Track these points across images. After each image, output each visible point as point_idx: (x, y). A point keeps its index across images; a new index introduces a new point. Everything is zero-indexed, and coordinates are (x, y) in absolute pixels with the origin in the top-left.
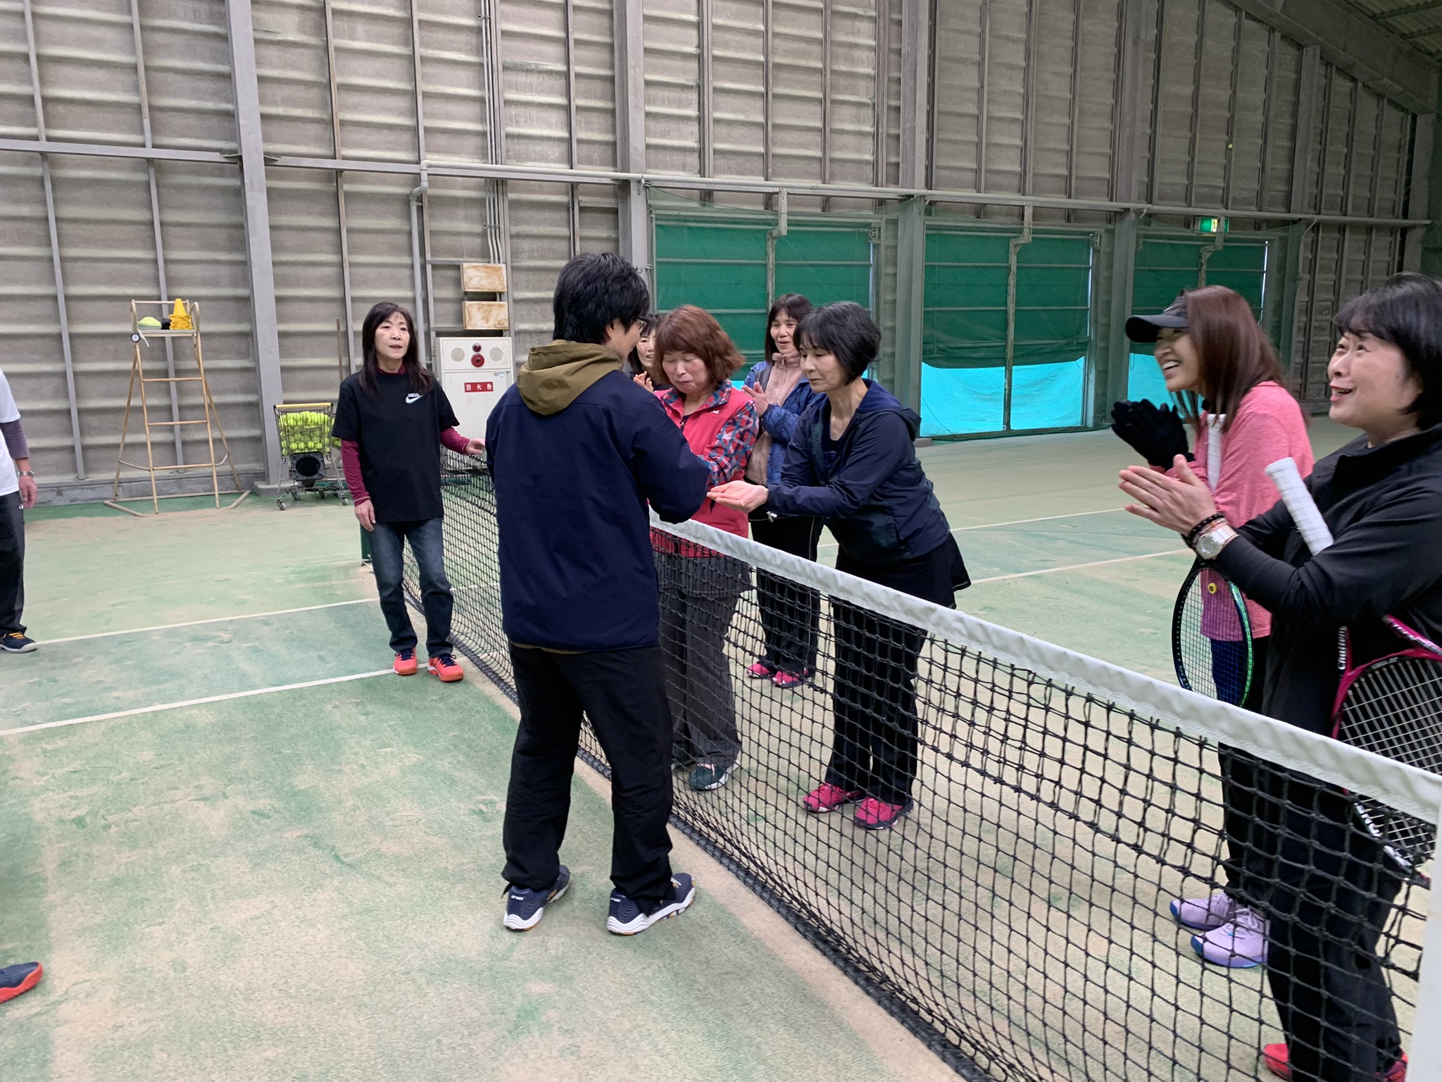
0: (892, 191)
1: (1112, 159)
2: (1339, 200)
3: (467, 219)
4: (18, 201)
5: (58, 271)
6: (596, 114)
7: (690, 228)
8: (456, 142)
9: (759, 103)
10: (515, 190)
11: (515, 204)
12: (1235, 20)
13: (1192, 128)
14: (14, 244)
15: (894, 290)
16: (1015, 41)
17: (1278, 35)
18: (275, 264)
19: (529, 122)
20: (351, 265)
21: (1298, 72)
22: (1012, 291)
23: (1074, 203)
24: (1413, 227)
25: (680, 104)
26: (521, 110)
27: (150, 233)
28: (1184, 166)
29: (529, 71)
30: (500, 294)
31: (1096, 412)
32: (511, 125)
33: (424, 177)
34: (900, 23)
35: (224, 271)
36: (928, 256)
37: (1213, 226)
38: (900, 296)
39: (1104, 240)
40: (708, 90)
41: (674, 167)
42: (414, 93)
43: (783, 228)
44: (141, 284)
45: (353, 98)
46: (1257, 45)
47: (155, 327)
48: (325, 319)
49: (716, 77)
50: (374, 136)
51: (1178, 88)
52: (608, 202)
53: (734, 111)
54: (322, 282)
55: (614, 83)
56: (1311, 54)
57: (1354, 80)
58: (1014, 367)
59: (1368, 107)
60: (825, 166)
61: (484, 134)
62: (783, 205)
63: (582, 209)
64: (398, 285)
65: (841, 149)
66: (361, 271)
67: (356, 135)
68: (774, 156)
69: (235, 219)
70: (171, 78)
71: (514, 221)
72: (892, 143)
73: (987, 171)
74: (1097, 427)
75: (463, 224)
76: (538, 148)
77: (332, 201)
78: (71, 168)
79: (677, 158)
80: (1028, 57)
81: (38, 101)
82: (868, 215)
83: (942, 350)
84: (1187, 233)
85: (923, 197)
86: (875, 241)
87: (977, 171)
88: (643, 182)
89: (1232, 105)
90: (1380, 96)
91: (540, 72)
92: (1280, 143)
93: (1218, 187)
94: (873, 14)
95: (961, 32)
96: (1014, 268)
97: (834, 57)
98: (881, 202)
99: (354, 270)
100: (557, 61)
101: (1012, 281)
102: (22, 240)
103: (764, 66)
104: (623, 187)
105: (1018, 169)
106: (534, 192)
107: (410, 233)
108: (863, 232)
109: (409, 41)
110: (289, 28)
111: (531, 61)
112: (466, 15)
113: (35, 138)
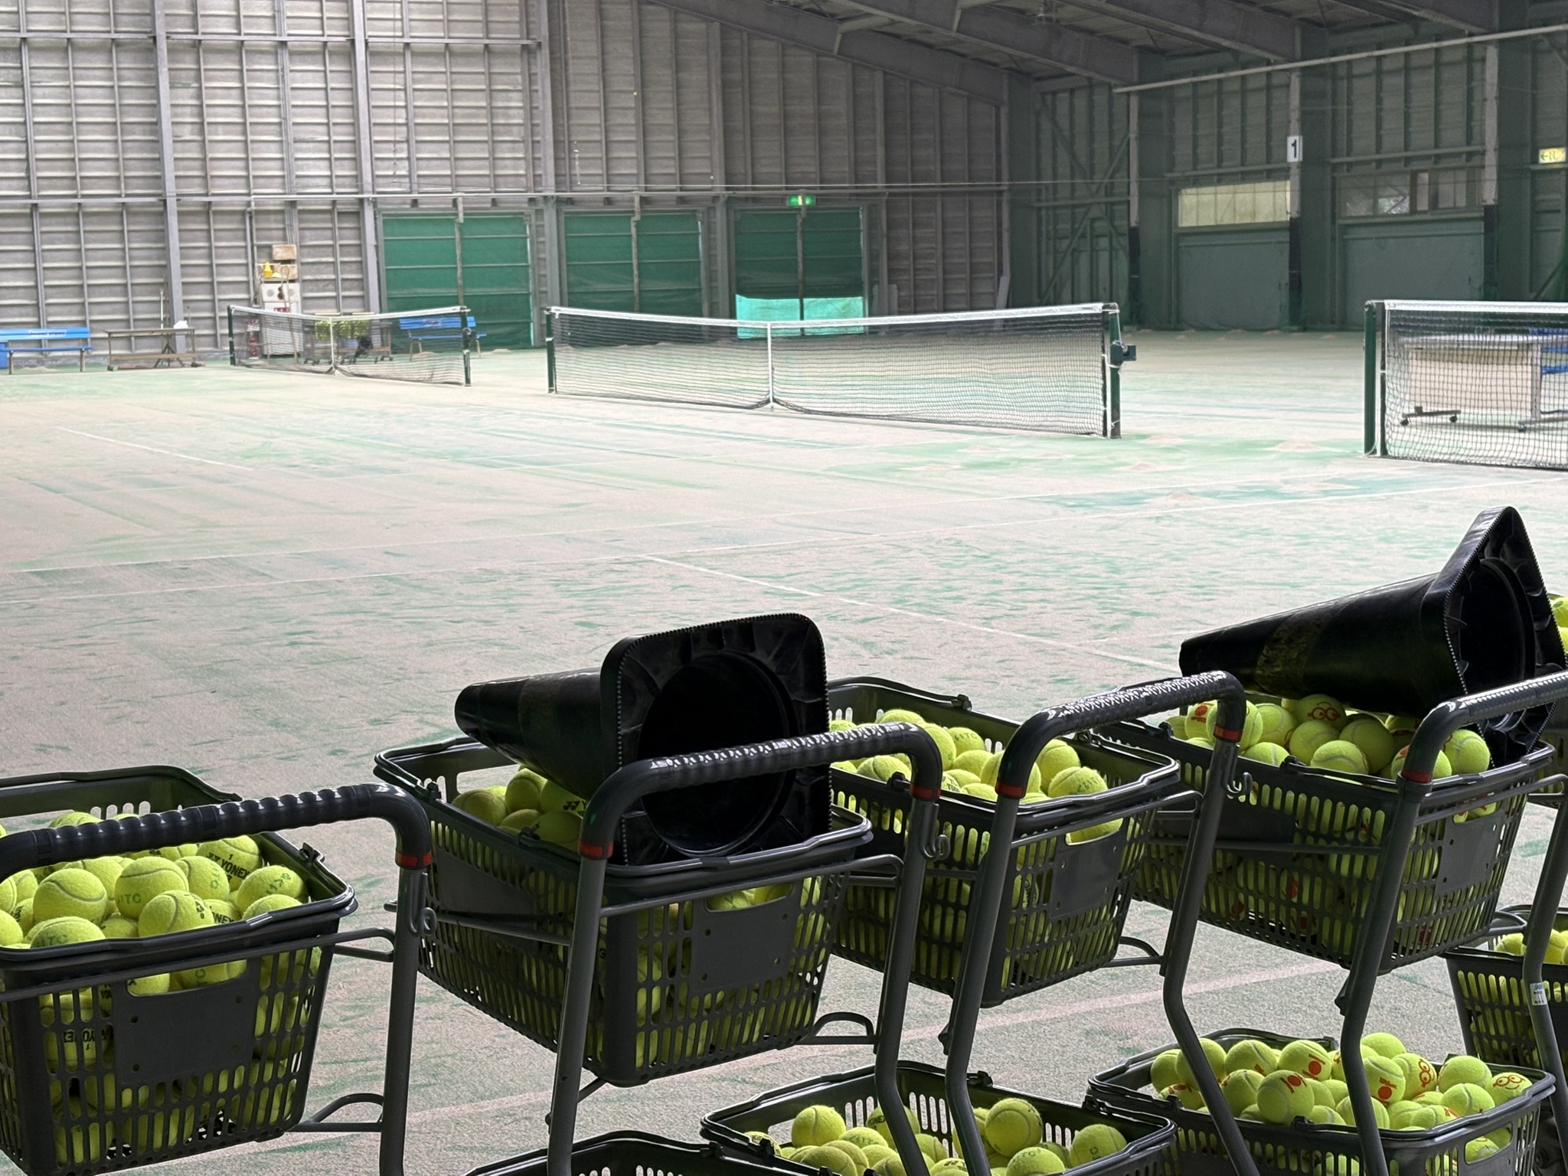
0: (536, 194)
3: (276, 221)
4: (67, 224)
5: (83, 255)
6: (345, 161)
7: (404, 220)
8: (270, 181)
9: (447, 147)
10: (302, 205)
11: (301, 212)
12: (813, 58)
13: (785, 134)
14: (64, 243)
16: (629, 92)
18: (181, 248)
19: (309, 168)
20: (216, 247)
22: (634, 250)
25: (396, 151)
26: (304, 162)
27: (122, 236)
29: (308, 141)
30: (294, 260)
32: (298, 171)
33: (253, 204)
35: (153, 252)
39: (710, 214)
40: (412, 143)
42: (247, 159)
43: (461, 218)
44: (117, 260)
45: (216, 164)
46: (840, 75)
49: (418, 134)
50: (227, 182)
52: (352, 210)
53: (430, 153)
54: (200, 257)
55: (353, 144)
59: (958, 108)
60: (494, 180)
61: (284, 176)
62: (462, 205)
63: (340, 213)
64: (239, 257)
65: (503, 169)
66: (220, 250)
67: (218, 182)
68: (458, 175)
69: (160, 227)
70: (133, 162)
71: (302, 221)
72: (535, 162)
75: (273, 224)
76: (314, 181)
77: (206, 216)
81: (78, 179)
82: (523, 207)
84: (780, 206)
85: (552, 197)
86: (528, 222)
88: (373, 199)
91: (315, 142)
94: (520, 87)
97: (496, 116)
98: (531, 200)
99: (216, 250)
100: (323, 135)
102: (68, 242)
103: (448, 125)
104: (361, 203)
105: (635, 171)
106: (311, 205)
107: (245, 230)
108: (518, 218)
109: (245, 133)
110: (187, 133)
111: (307, 137)
112: (274, 116)
113: (75, 196)
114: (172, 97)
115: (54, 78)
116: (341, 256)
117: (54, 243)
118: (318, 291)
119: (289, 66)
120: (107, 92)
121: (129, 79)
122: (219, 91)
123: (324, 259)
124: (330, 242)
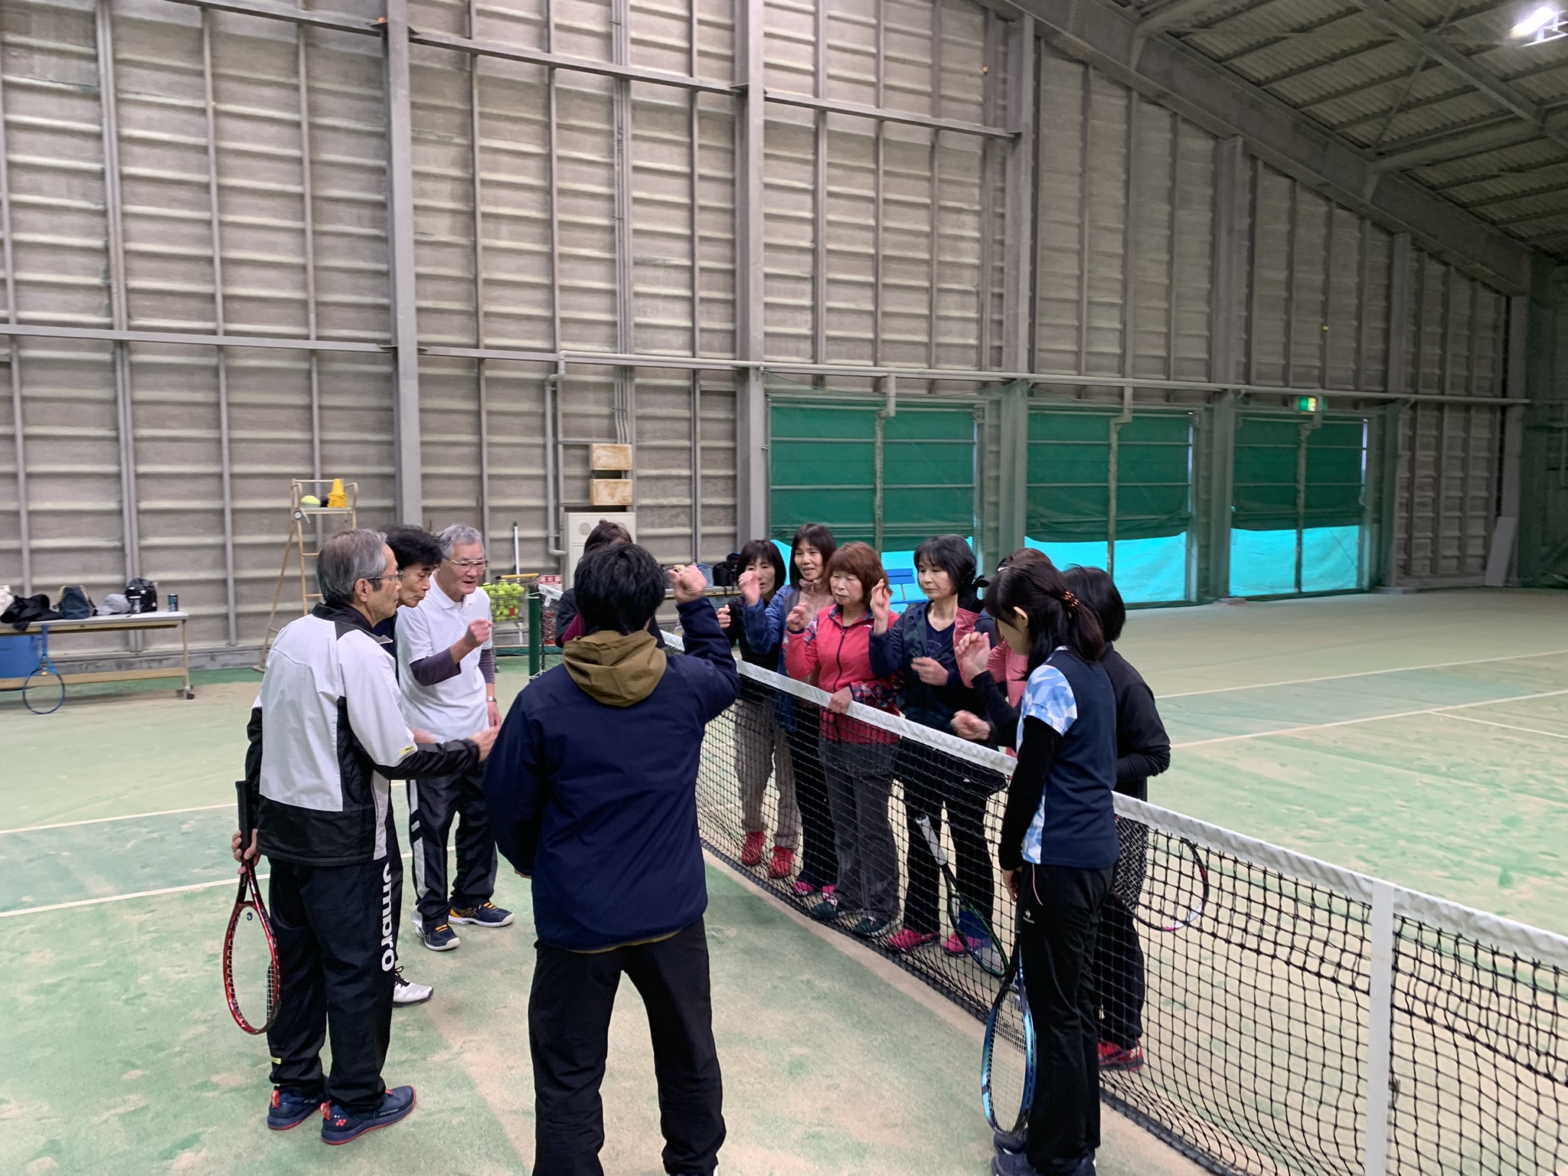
0: (995, 374)
1: (1210, 340)
2: (1436, 379)
3: (596, 402)
4: (193, 388)
5: (226, 451)
6: (717, 305)
7: (802, 409)
8: (588, 331)
9: (869, 293)
10: (642, 376)
11: (641, 388)
12: (1326, 209)
13: (1288, 311)
14: (187, 426)
15: (998, 466)
16: (1112, 231)
17: (1368, 223)
18: (423, 444)
19: (656, 312)
20: (490, 444)
21: (1390, 256)
22: (1113, 468)
23: (1172, 384)
24: (1511, 405)
25: (795, 294)
26: (648, 302)
27: (308, 416)
28: (1280, 348)
29: (655, 265)
30: (626, 471)
31: (1199, 587)
32: (639, 316)
33: (562, 365)
34: (1002, 216)
35: (372, 451)
36: (1031, 434)
37: (1311, 405)
38: (1004, 472)
39: (1204, 418)
40: (822, 282)
41: (788, 353)
42: (551, 288)
43: (892, 409)
44: (296, 462)
45: (496, 292)
46: (1348, 233)
47: (314, 505)
48: (463, 495)
49: (830, 269)
50: (513, 326)
51: (1273, 272)
52: (726, 386)
53: (846, 300)
54: (459, 461)
55: (735, 277)
56: (1403, 241)
57: (1446, 264)
58: (1116, 542)
59: (1462, 291)
60: (931, 351)
61: (614, 324)
62: (892, 389)
63: (703, 393)
64: (530, 463)
65: (946, 334)
66: (497, 450)
67: (497, 325)
68: (884, 341)
69: (385, 402)
70: (335, 276)
71: (640, 404)
72: (995, 327)
73: (1088, 353)
74: (1200, 602)
75: (593, 407)
76: (664, 336)
77: (474, 386)
78: (242, 358)
79: (791, 345)
80: (1125, 245)
81: (219, 299)
82: (972, 396)
83: (1043, 524)
84: (1285, 411)
85: (1025, 380)
86: (982, 421)
87: (1078, 354)
88: (762, 369)
89: (1326, 288)
90: (1473, 280)
91: (667, 266)
92: (1374, 325)
93: (1315, 367)
94: (977, 208)
95: (1061, 223)
96: (1114, 446)
97: (941, 249)
98: (985, 385)
99: (491, 449)
100: (682, 256)
101: (1113, 458)
102: (193, 423)
103: (874, 258)
104: (742, 374)
105: (1117, 350)
106: (658, 377)
107: (544, 415)
108: (967, 413)
109: (549, 239)
110: (442, 229)
111: (658, 257)
112: (600, 215)
113: (214, 332)
114: (414, 158)
115: (170, 89)
116: (703, 467)
117: (163, 427)
118: (661, 526)
119: (629, 130)
120: (288, 132)
121: (331, 114)
122: (505, 159)
123: (674, 472)
124: (686, 443)
